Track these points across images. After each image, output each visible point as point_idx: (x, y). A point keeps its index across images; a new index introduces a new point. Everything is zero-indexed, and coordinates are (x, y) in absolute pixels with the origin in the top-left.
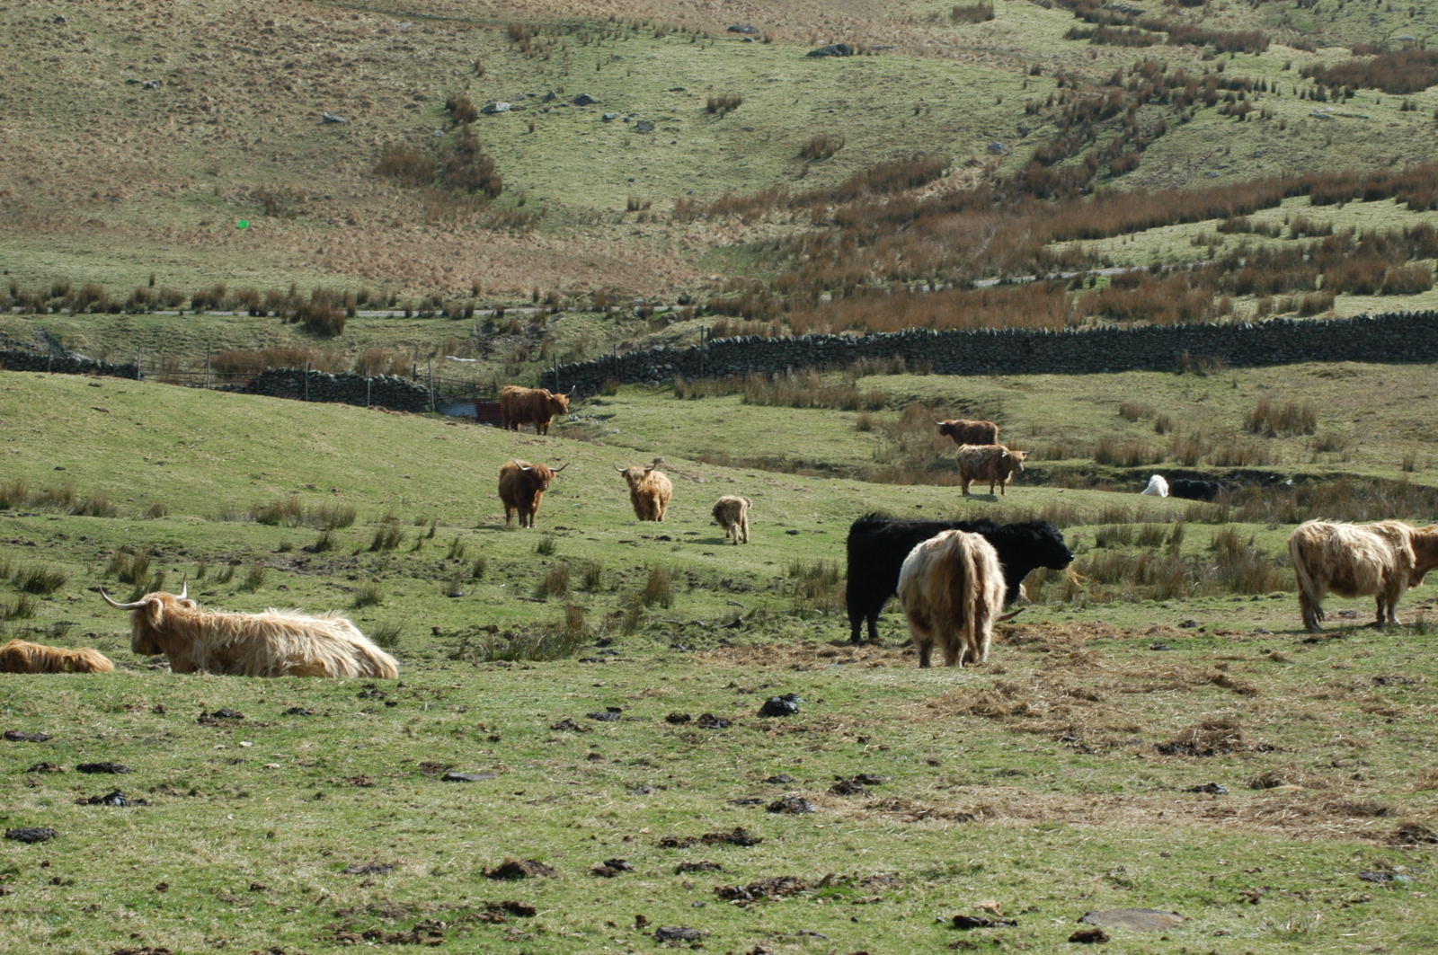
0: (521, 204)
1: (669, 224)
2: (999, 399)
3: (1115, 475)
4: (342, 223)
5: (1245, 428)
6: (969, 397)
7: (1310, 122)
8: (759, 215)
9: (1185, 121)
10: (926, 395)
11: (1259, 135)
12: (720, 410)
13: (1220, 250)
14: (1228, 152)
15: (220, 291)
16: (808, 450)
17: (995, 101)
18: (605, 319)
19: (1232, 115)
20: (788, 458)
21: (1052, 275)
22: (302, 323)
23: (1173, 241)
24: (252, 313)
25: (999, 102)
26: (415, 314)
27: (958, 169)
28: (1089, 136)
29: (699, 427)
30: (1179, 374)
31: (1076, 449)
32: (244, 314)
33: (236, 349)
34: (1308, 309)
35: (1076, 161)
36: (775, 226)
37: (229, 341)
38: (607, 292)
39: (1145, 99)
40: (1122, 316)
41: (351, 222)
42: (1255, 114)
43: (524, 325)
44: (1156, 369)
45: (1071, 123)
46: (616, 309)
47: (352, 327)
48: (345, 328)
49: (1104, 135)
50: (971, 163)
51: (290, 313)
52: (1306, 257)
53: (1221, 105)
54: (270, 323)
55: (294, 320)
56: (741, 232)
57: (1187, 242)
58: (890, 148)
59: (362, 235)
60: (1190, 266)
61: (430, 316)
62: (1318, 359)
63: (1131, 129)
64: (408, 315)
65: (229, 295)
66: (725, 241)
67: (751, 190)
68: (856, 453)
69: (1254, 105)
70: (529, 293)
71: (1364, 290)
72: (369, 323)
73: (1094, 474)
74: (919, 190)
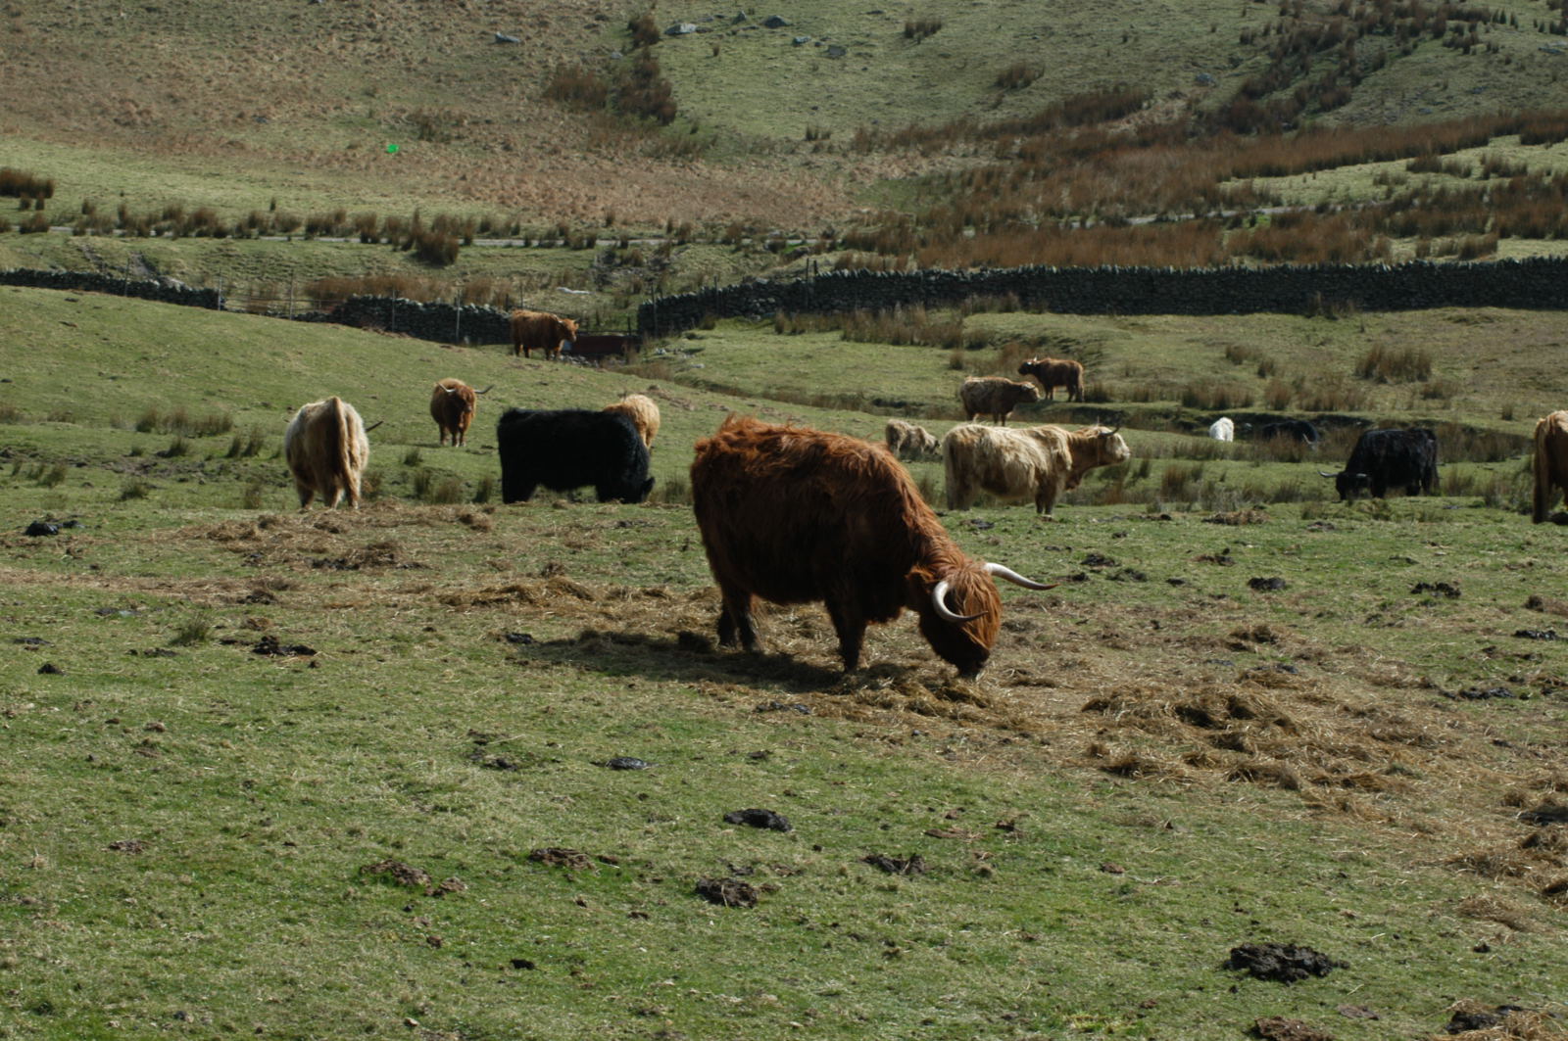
0: (694, 131)
1: (845, 155)
2: (1101, 339)
3: (1199, 419)
4: (498, 149)
5: (1357, 373)
6: (1072, 336)
7: (1539, 57)
8: (940, 147)
9: (1406, 53)
10: (1030, 334)
11: (1481, 70)
12: (815, 346)
13: (1400, 190)
14: (1446, 87)
15: (339, 217)
16: (889, 389)
17: (1209, 29)
18: (733, 252)
19: (1457, 48)
20: (867, 395)
21: (1213, 213)
22: (413, 250)
23: (1356, 181)
24: (364, 240)
25: (1213, 31)
26: (535, 243)
27: (1160, 101)
28: (1303, 67)
29: (786, 362)
30: (1309, 317)
31: (1165, 390)
32: (355, 240)
33: (341, 277)
34: (1469, 252)
35: (1284, 96)
36: (955, 160)
37: (335, 268)
38: (747, 225)
39: (1368, 29)
40: (1271, 257)
41: (507, 148)
42: (1481, 47)
43: (647, 257)
44: (1286, 312)
45: (1285, 53)
46: (746, 241)
47: (466, 256)
48: (459, 257)
49: (1317, 67)
50: (1176, 95)
51: (403, 240)
52: (1486, 199)
53: (1448, 36)
54: (380, 251)
55: (406, 247)
56: (917, 164)
57: (1370, 181)
58: (1092, 78)
59: (516, 162)
60: (1361, 206)
61: (550, 246)
62: (1459, 304)
63: (1347, 61)
64: (527, 244)
65: (349, 221)
66: (896, 173)
67: (938, 120)
68: (940, 392)
69: (1482, 37)
70: (665, 223)
71: (1534, 234)
72: (485, 252)
73: (1178, 417)
74: (1116, 124)
